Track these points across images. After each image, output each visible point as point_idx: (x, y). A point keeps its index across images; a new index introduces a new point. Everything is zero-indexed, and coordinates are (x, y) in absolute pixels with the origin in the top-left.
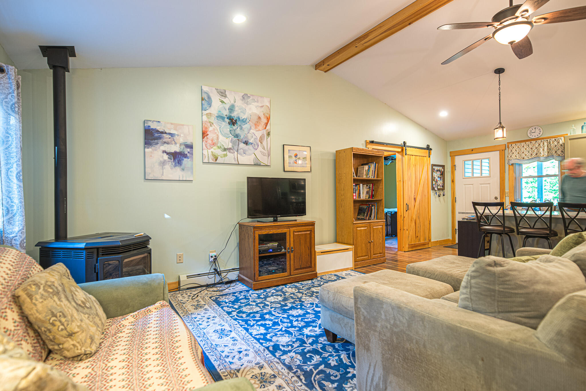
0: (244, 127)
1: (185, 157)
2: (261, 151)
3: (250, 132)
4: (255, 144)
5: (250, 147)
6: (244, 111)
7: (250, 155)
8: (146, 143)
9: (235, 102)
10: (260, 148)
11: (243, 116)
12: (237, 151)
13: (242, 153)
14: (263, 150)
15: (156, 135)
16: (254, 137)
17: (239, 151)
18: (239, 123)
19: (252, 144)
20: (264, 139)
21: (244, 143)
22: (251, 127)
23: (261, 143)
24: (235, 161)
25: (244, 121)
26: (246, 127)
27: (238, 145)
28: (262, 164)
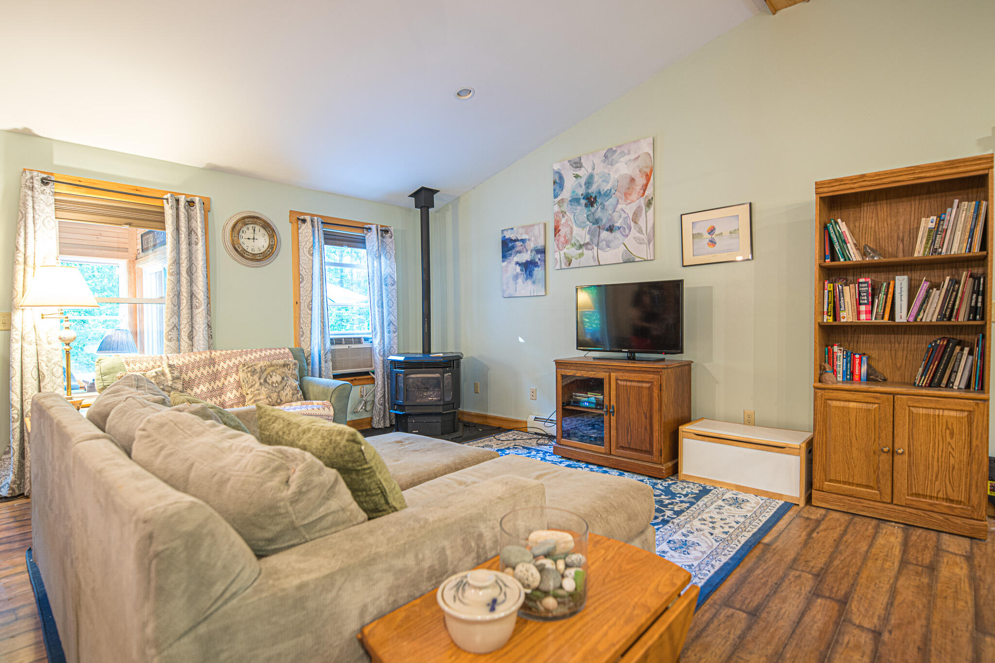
0: (607, 203)
1: (536, 267)
2: (635, 238)
3: (617, 210)
4: (624, 228)
5: (617, 234)
6: (606, 179)
7: (617, 247)
8: (503, 257)
9: (594, 169)
10: (634, 233)
11: (606, 188)
12: (598, 245)
13: (605, 246)
14: (638, 235)
15: (510, 245)
16: (624, 215)
17: (601, 244)
18: (599, 200)
19: (619, 228)
20: (641, 215)
21: (607, 230)
22: (618, 201)
23: (635, 223)
24: (594, 261)
25: (608, 194)
26: (610, 203)
27: (599, 236)
28: (637, 259)
